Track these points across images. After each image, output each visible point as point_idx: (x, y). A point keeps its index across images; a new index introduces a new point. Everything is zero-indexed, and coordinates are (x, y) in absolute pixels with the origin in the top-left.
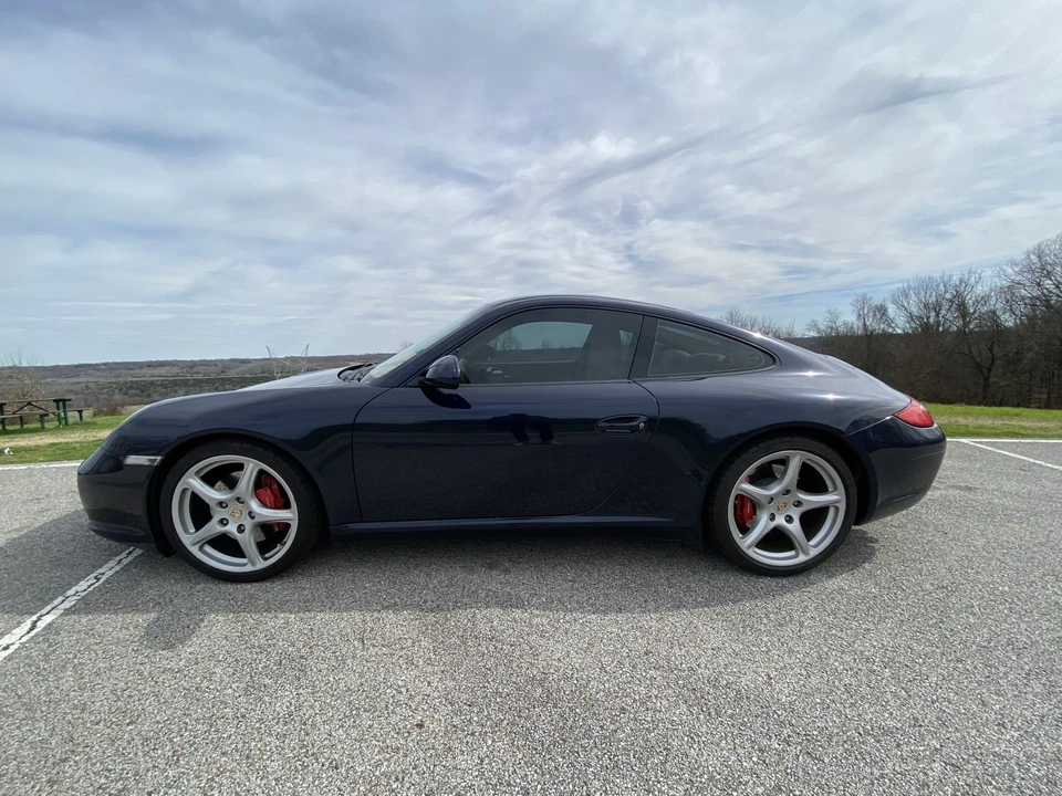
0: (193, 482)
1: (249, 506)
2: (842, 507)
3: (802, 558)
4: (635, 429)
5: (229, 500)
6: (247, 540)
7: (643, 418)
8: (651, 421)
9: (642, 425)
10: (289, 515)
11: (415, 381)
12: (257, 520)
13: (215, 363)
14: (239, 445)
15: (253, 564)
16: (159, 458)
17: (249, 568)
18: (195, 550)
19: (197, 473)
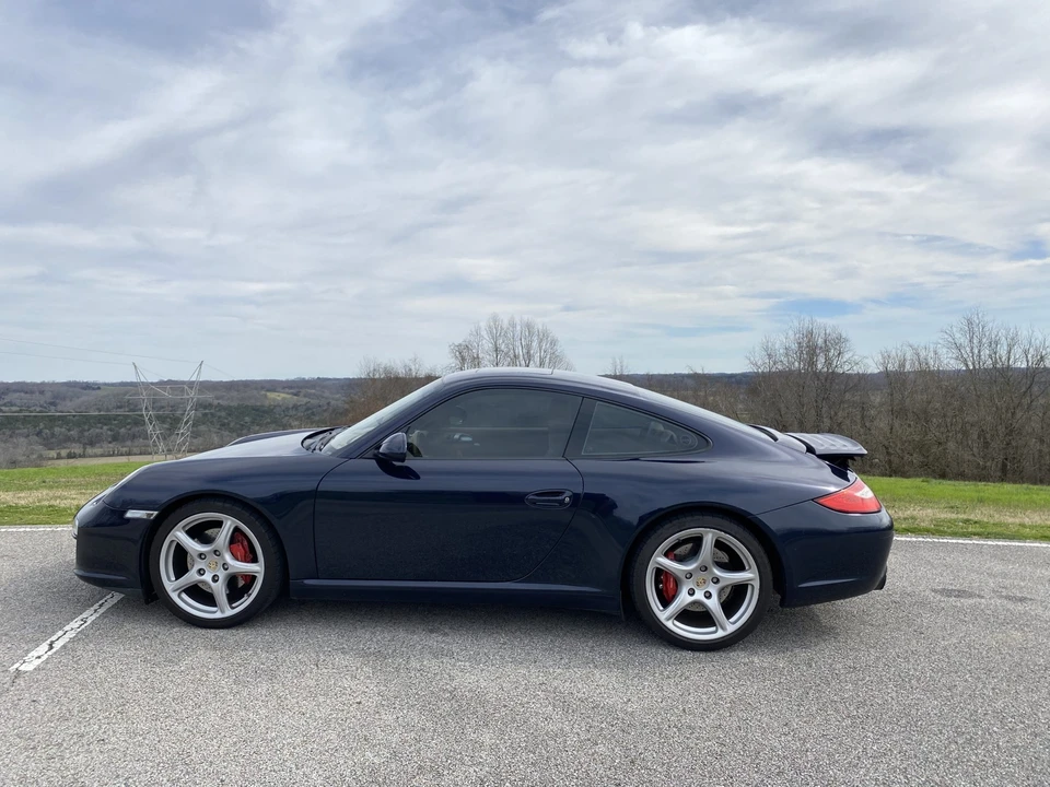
0: (180, 535)
1: (224, 559)
2: (757, 585)
3: (720, 634)
4: (562, 502)
5: (209, 552)
6: (220, 590)
7: (568, 493)
8: (575, 497)
9: (567, 499)
10: (257, 569)
11: (370, 454)
12: (230, 571)
13: (40, 388)
14: (220, 504)
15: (222, 612)
16: (156, 513)
17: (218, 615)
18: (174, 596)
19: (184, 527)
